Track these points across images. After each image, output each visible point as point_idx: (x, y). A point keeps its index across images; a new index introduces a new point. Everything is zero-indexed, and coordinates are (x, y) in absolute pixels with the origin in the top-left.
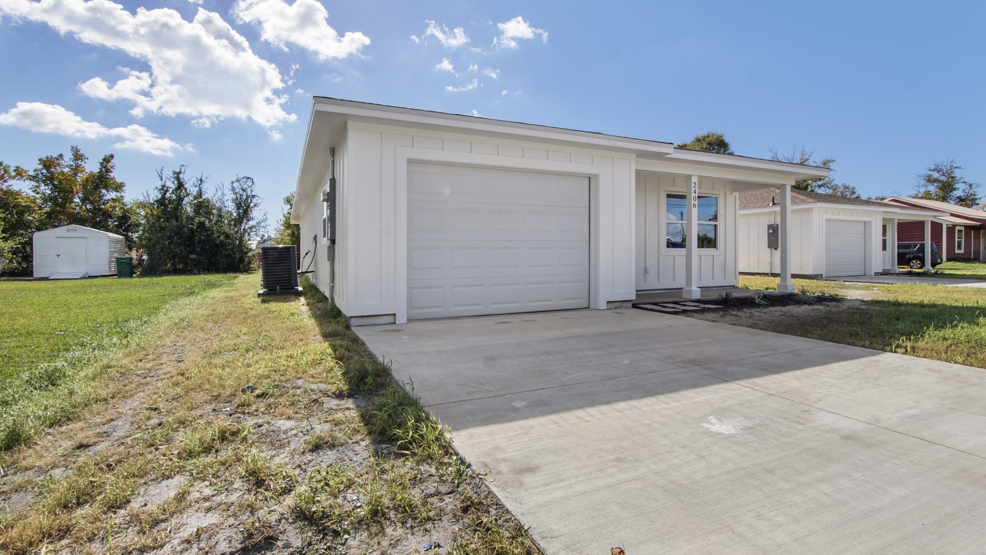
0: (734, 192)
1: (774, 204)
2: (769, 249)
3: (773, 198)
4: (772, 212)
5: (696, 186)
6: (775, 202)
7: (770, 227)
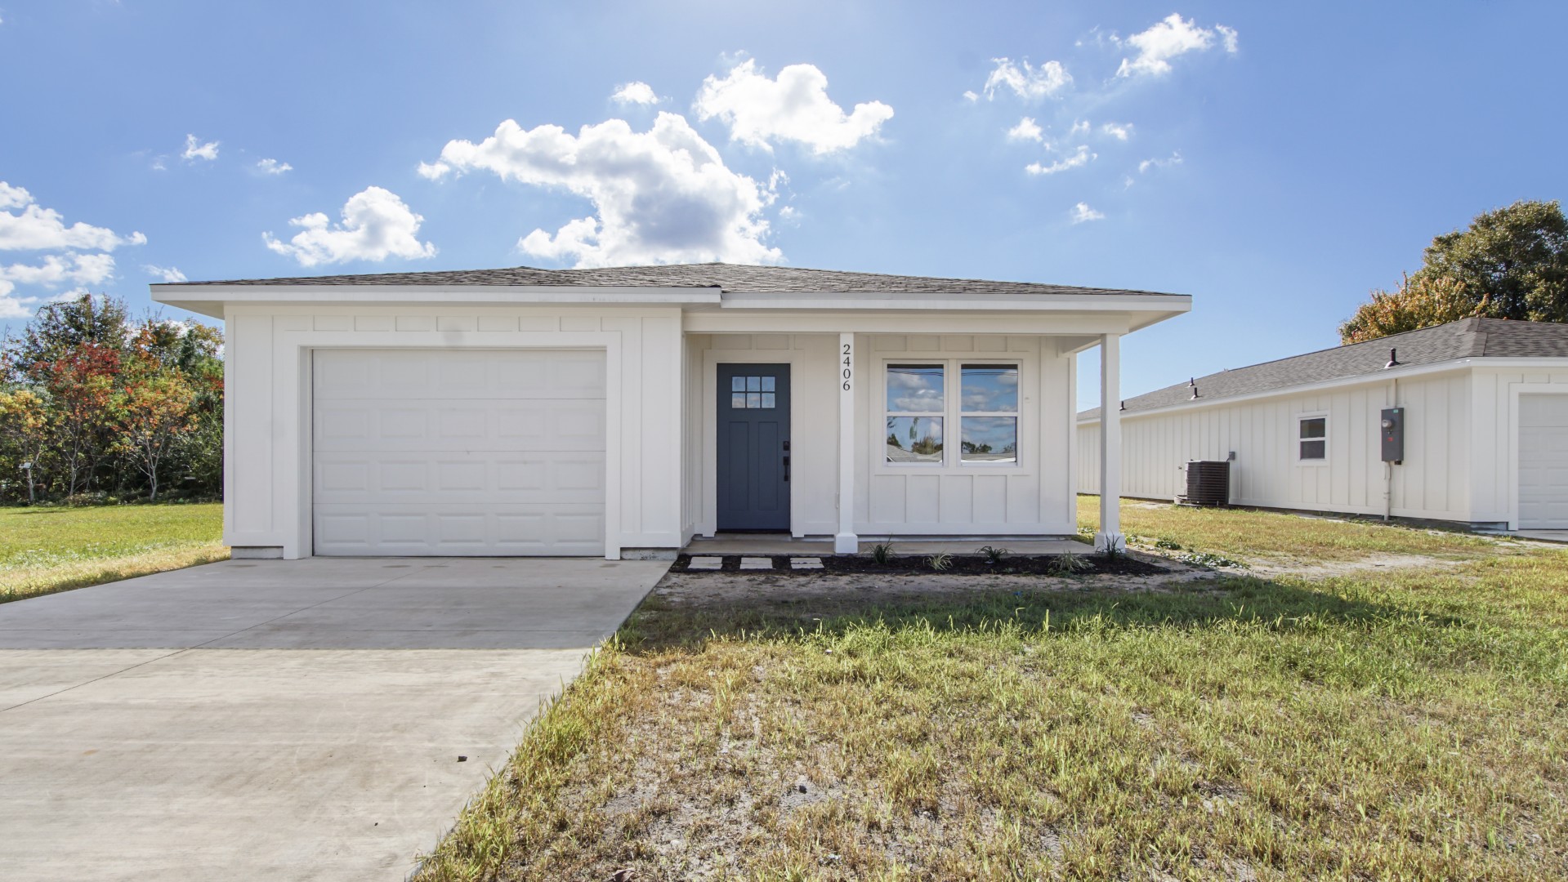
0: (1064, 352)
1: (1394, 363)
2: (1384, 464)
3: (1394, 352)
4: (1390, 380)
5: (851, 351)
6: (1397, 360)
7: (1386, 414)
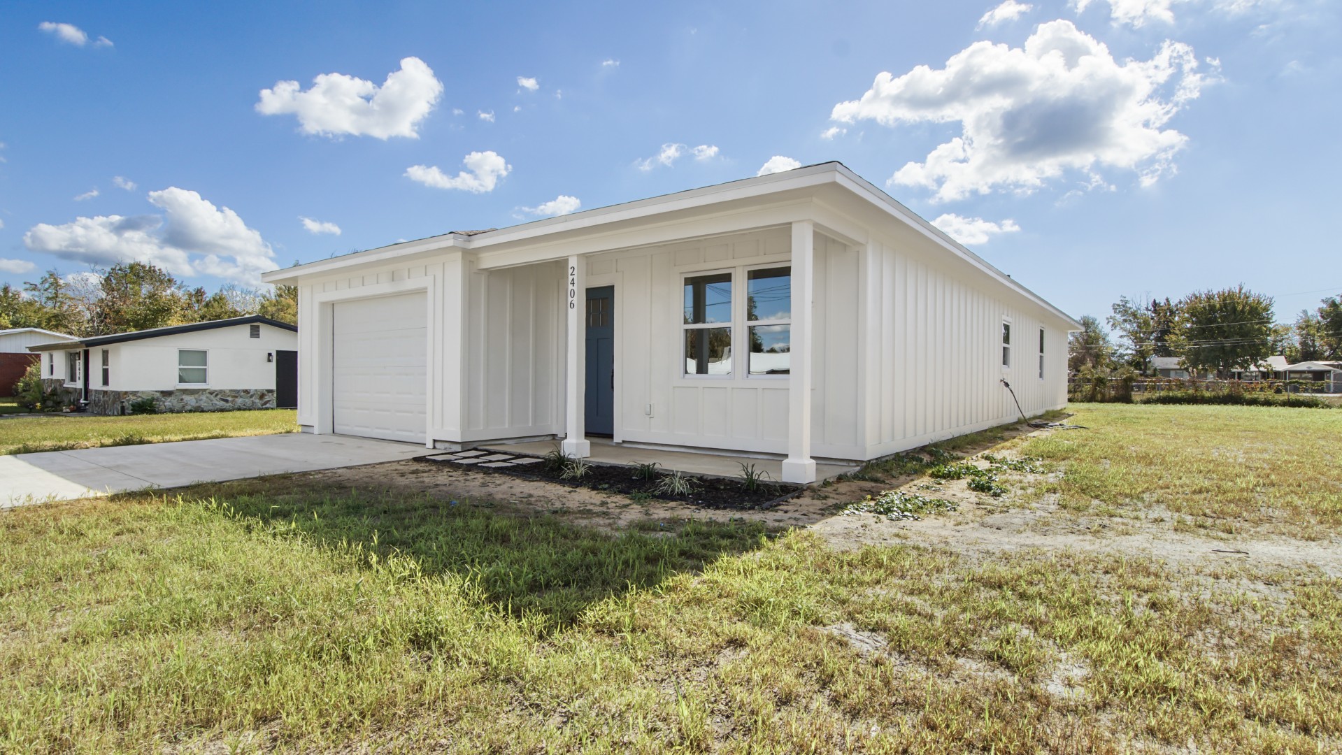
5: (575, 272)
